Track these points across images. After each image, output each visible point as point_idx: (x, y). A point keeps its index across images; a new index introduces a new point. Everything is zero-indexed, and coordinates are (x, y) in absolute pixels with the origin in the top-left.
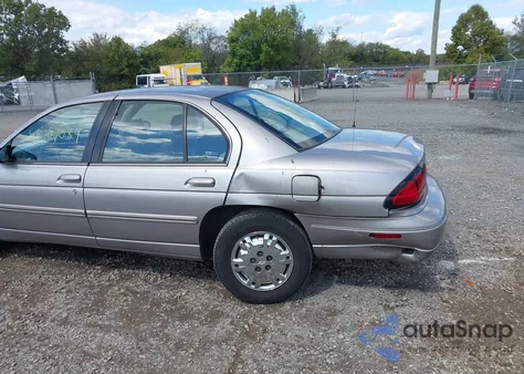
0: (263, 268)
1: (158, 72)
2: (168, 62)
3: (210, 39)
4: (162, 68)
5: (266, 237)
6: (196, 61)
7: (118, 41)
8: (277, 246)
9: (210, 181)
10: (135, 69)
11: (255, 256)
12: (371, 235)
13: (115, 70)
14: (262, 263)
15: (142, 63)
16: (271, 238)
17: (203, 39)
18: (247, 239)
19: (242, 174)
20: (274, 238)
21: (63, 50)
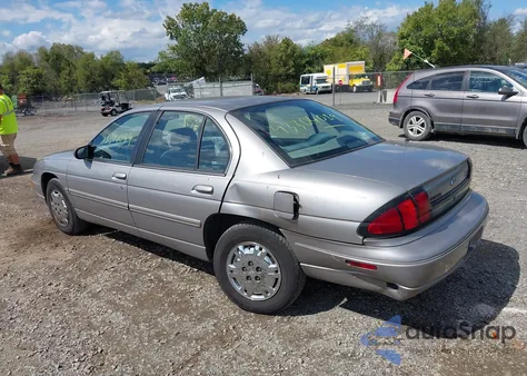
0: (253, 278)
1: (322, 71)
2: (334, 61)
3: (380, 35)
4: (326, 67)
5: (257, 248)
6: (361, 60)
7: (287, 42)
8: (266, 259)
9: (210, 189)
10: (300, 69)
11: (246, 264)
12: (347, 261)
13: (282, 70)
14: (252, 273)
15: (307, 62)
16: (261, 249)
17: (372, 37)
18: (241, 247)
19: (235, 185)
20: (264, 250)
21: (239, 53)
